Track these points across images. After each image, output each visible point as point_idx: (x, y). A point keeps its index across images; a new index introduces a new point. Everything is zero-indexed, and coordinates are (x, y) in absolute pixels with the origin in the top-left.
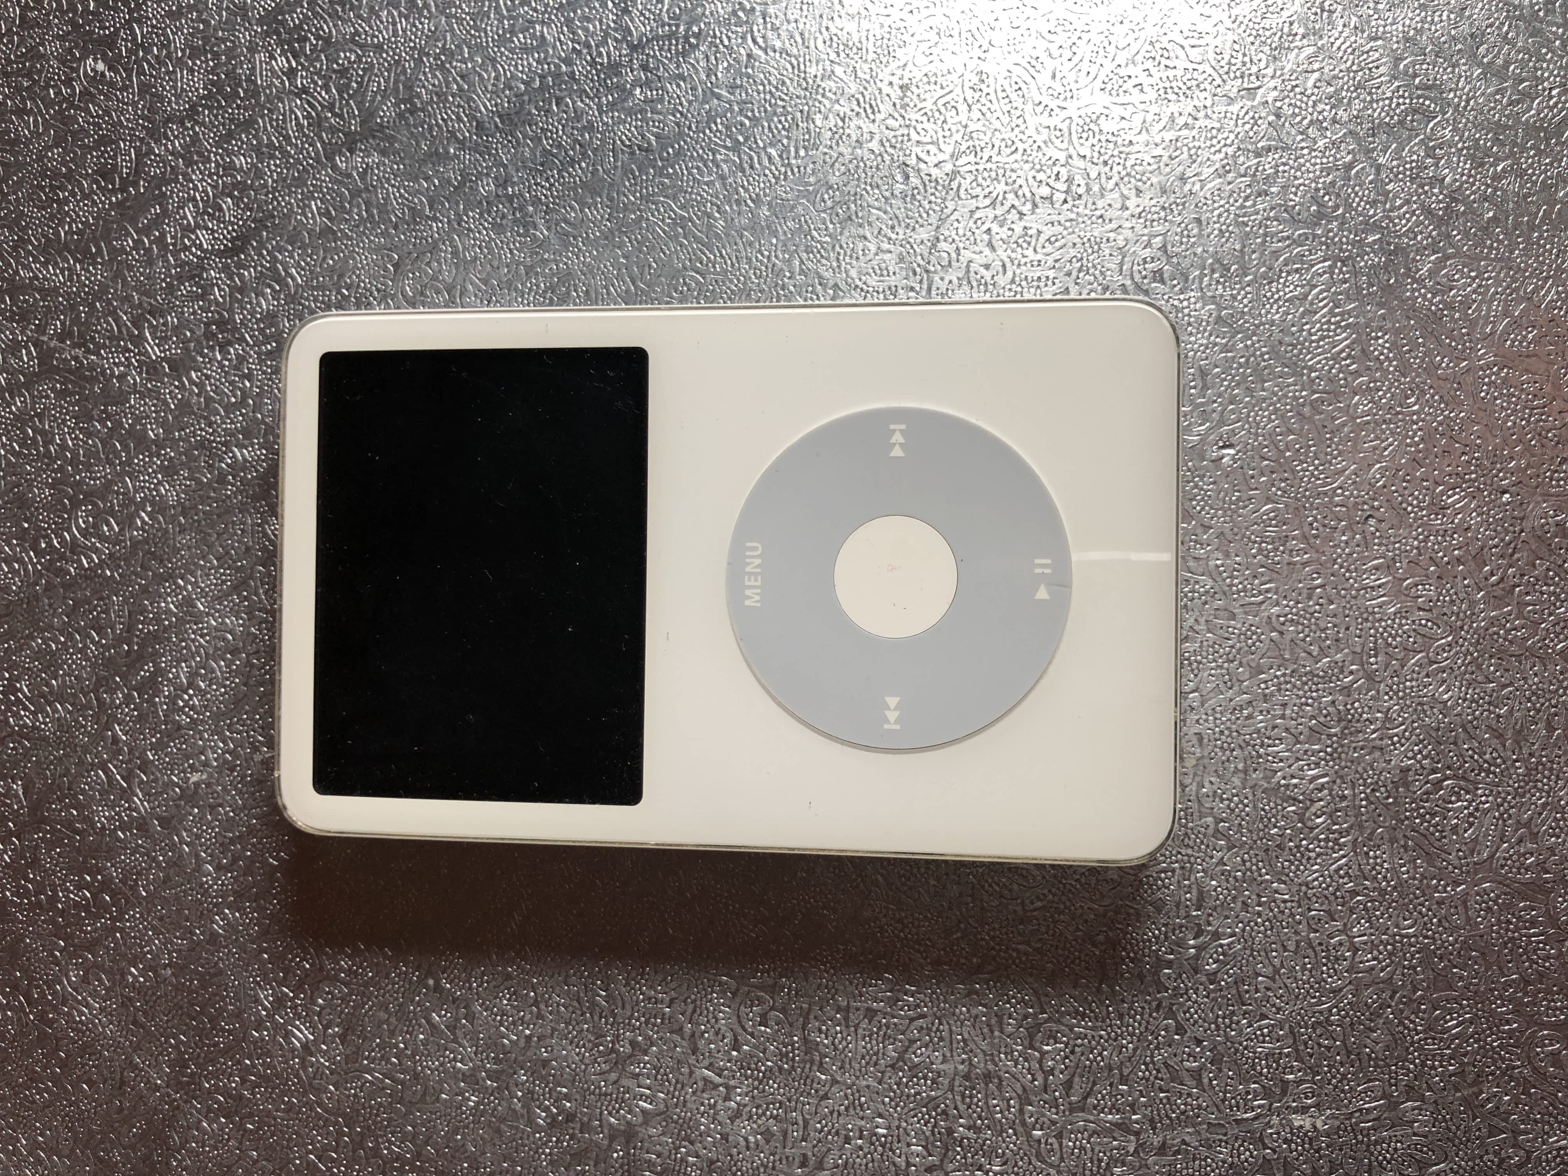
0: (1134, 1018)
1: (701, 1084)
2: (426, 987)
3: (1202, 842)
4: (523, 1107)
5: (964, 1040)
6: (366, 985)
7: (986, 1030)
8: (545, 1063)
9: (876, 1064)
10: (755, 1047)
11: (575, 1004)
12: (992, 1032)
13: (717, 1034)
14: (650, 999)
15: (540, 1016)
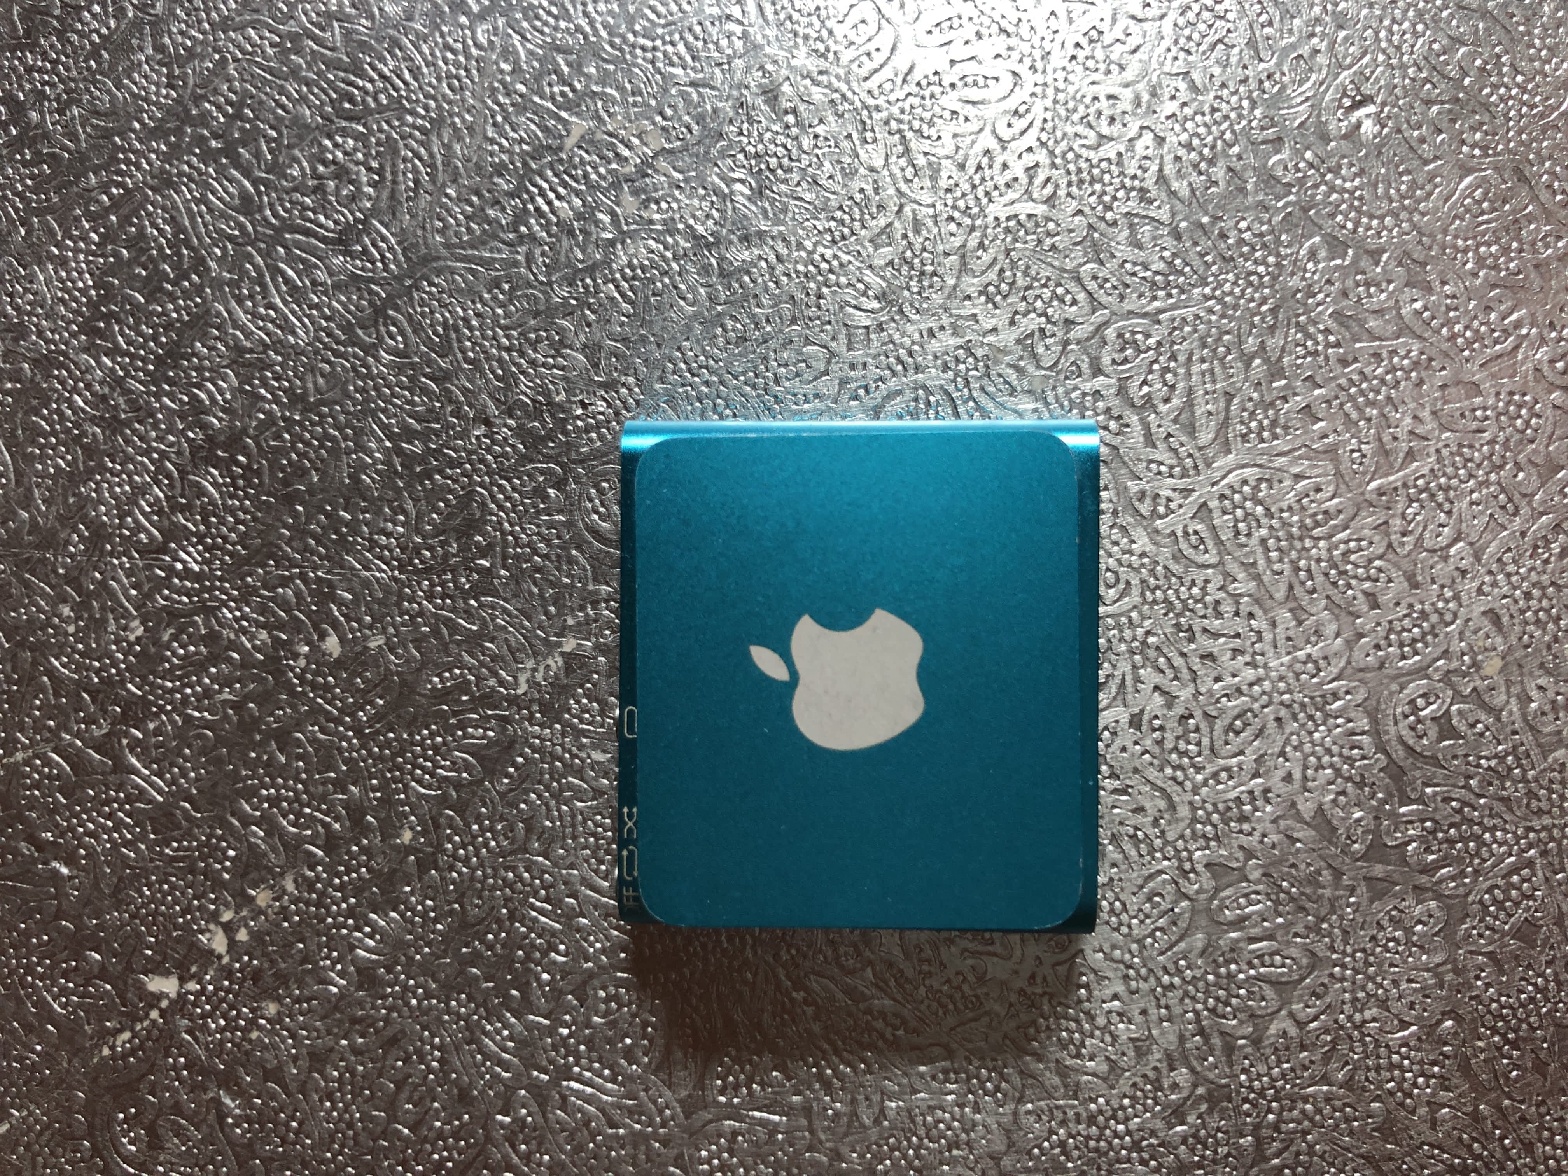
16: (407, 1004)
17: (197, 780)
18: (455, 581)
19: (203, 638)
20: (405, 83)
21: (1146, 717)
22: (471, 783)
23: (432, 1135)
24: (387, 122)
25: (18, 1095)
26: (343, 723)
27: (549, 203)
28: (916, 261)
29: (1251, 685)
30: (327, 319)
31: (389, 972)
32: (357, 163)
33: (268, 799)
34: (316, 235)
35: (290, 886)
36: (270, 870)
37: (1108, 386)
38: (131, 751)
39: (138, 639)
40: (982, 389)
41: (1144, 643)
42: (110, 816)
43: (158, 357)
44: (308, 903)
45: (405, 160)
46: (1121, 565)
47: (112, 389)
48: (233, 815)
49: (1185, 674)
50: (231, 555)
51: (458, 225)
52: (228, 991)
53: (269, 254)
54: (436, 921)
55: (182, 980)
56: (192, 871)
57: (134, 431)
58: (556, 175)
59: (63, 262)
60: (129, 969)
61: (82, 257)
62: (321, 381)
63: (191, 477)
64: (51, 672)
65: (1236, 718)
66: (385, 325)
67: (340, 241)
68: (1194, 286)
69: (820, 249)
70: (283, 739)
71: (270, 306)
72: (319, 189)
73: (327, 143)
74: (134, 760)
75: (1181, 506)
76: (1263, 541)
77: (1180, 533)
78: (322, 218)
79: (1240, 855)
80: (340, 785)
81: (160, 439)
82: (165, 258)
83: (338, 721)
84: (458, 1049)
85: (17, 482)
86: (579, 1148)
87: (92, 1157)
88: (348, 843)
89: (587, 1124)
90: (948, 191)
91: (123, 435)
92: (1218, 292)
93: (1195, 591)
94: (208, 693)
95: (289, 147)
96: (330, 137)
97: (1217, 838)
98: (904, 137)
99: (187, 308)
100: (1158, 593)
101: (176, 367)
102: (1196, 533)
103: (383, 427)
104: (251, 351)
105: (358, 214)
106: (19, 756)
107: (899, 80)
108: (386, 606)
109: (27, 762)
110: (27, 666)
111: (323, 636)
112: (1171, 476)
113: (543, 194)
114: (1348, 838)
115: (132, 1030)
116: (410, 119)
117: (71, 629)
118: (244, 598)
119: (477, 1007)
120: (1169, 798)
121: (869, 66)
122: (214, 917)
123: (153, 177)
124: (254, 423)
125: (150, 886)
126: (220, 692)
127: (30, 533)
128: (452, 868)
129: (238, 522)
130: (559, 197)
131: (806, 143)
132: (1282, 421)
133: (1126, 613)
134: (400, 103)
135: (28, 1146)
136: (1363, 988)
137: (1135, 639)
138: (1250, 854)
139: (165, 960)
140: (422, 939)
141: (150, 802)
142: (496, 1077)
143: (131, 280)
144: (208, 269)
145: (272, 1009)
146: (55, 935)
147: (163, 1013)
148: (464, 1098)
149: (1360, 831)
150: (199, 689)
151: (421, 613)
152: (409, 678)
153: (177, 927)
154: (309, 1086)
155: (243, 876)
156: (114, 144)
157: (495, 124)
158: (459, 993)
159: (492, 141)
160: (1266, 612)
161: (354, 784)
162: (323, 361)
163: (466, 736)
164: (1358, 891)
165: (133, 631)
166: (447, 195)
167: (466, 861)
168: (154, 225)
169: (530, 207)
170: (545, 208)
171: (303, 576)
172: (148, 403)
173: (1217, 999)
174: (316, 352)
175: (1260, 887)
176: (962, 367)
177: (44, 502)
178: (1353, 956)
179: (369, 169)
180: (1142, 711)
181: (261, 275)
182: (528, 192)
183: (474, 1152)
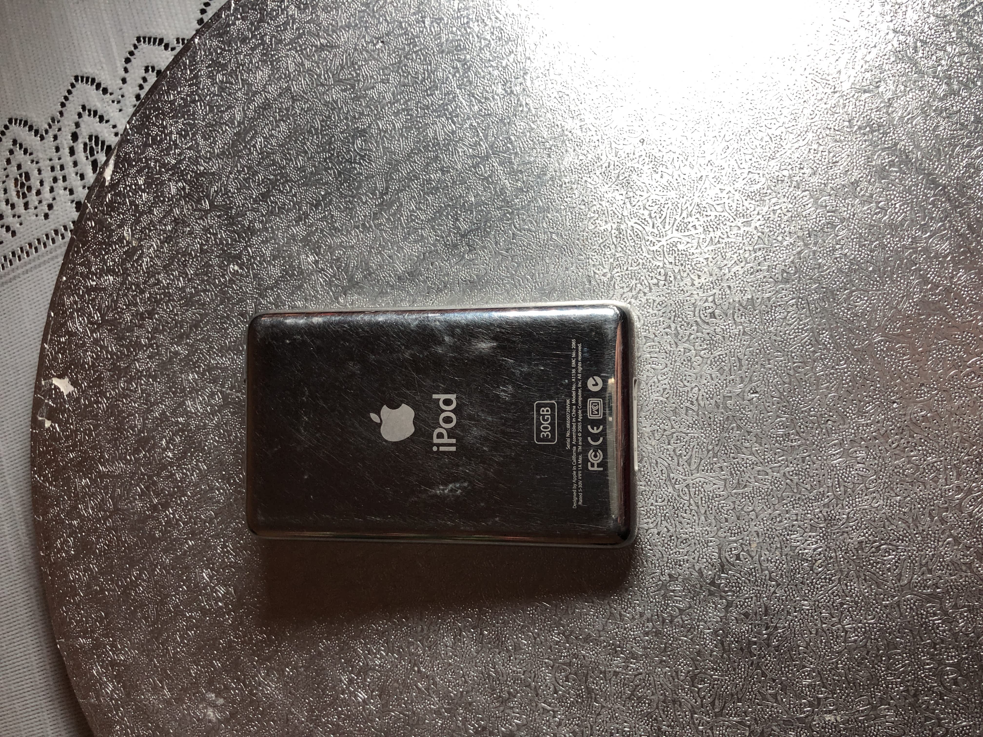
0: (741, 669)
1: (541, 710)
2: (414, 671)
3: (764, 584)
4: (462, 725)
5: (661, 684)
6: (387, 671)
7: (671, 679)
8: (470, 704)
9: (621, 697)
10: (564, 692)
11: (481, 675)
12: (674, 679)
13: (546, 686)
14: (514, 671)
15: (466, 682)
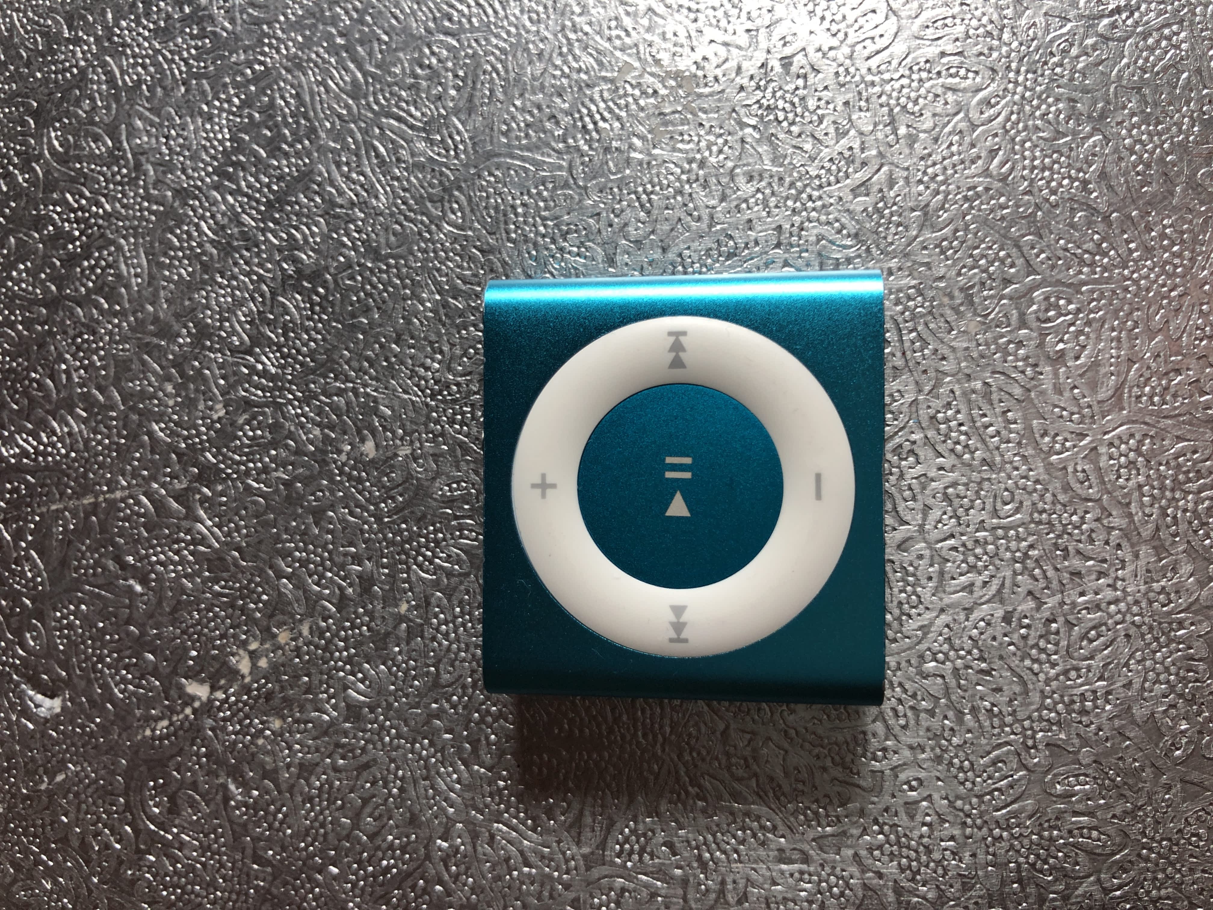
16: (382, 740)
17: (247, 536)
18: (472, 413)
19: (269, 426)
20: (495, 12)
21: (1017, 615)
22: (460, 575)
23: (384, 845)
24: (476, 41)
25: (76, 753)
26: (368, 511)
27: (595, 123)
28: (887, 211)
29: (1109, 603)
30: (405, 190)
31: (372, 712)
32: (447, 70)
33: (299, 560)
34: (406, 123)
35: (306, 631)
36: (292, 616)
37: (1030, 339)
38: (201, 505)
39: (219, 420)
40: (926, 324)
41: (1026, 555)
42: (177, 552)
43: (269, 201)
44: (317, 647)
45: (485, 72)
46: (1017, 487)
47: (230, 220)
48: (271, 568)
49: (1055, 585)
50: (302, 364)
51: (520, 130)
52: (245, 704)
53: (367, 133)
54: (414, 678)
55: (214, 688)
56: (233, 606)
57: (242, 257)
58: (604, 101)
59: (209, 118)
60: (175, 672)
61: (224, 115)
62: (392, 239)
63: (281, 299)
64: (151, 434)
65: (1094, 628)
66: (450, 202)
67: (424, 130)
68: (1116, 267)
69: (808, 190)
70: (318, 514)
71: (363, 174)
72: (414, 87)
73: (427, 51)
74: (202, 512)
75: (1075, 446)
76: (1140, 486)
77: (1070, 469)
78: (412, 109)
79: (1076, 741)
80: (357, 559)
81: (261, 265)
82: (287, 125)
83: (364, 509)
84: (415, 782)
85: (149, 282)
86: (499, 878)
87: (124, 812)
88: (356, 606)
89: (507, 860)
90: (922, 158)
91: (233, 257)
92: (1135, 276)
93: (1074, 518)
94: (266, 470)
95: (396, 50)
96: (430, 47)
97: (1059, 723)
98: (891, 110)
99: (297, 165)
100: (1044, 516)
101: (281, 210)
102: (1084, 471)
103: (436, 283)
104: (342, 206)
105: (443, 111)
106: (118, 494)
107: (895, 63)
108: (416, 424)
109: (123, 500)
110: (134, 426)
111: (363, 440)
112: (1071, 421)
113: (591, 116)
114: (1173, 744)
115: (170, 719)
116: (494, 41)
117: (171, 403)
118: (306, 400)
119: (436, 752)
120: (1024, 683)
121: (872, 48)
122: (244, 644)
123: (288, 60)
124: (335, 264)
125: (199, 611)
126: (276, 470)
127: (152, 324)
128: (434, 639)
129: (311, 339)
130: (604, 119)
131: (812, 103)
132: (1172, 390)
133: (1015, 527)
134: (489, 27)
135: (77, 795)
136: (1164, 871)
137: (1018, 550)
138: (1085, 742)
139: (202, 671)
140: (402, 690)
141: (209, 546)
142: (443, 810)
143: (257, 139)
144: (318, 137)
145: (277, 724)
146: (123, 635)
147: (195, 711)
148: (413, 820)
149: (1184, 740)
150: (259, 465)
151: (442, 434)
152: (426, 484)
153: (214, 647)
154: (296, 789)
155: (271, 616)
156: (262, 30)
157: (561, 54)
158: (423, 738)
159: (556, 67)
160: (1132, 546)
161: (369, 559)
162: (397, 222)
163: (461, 537)
164: (1174, 791)
165: (216, 412)
166: (514, 105)
167: (446, 635)
168: (283, 98)
169: (579, 124)
170: (591, 126)
171: (355, 390)
172: (255, 236)
173: (1038, 856)
174: (392, 215)
175: (1090, 771)
176: (911, 303)
177: (166, 301)
178: (1160, 842)
179: (456, 76)
180: (1015, 610)
181: (358, 148)
182: (579, 112)
183: (414, 865)
